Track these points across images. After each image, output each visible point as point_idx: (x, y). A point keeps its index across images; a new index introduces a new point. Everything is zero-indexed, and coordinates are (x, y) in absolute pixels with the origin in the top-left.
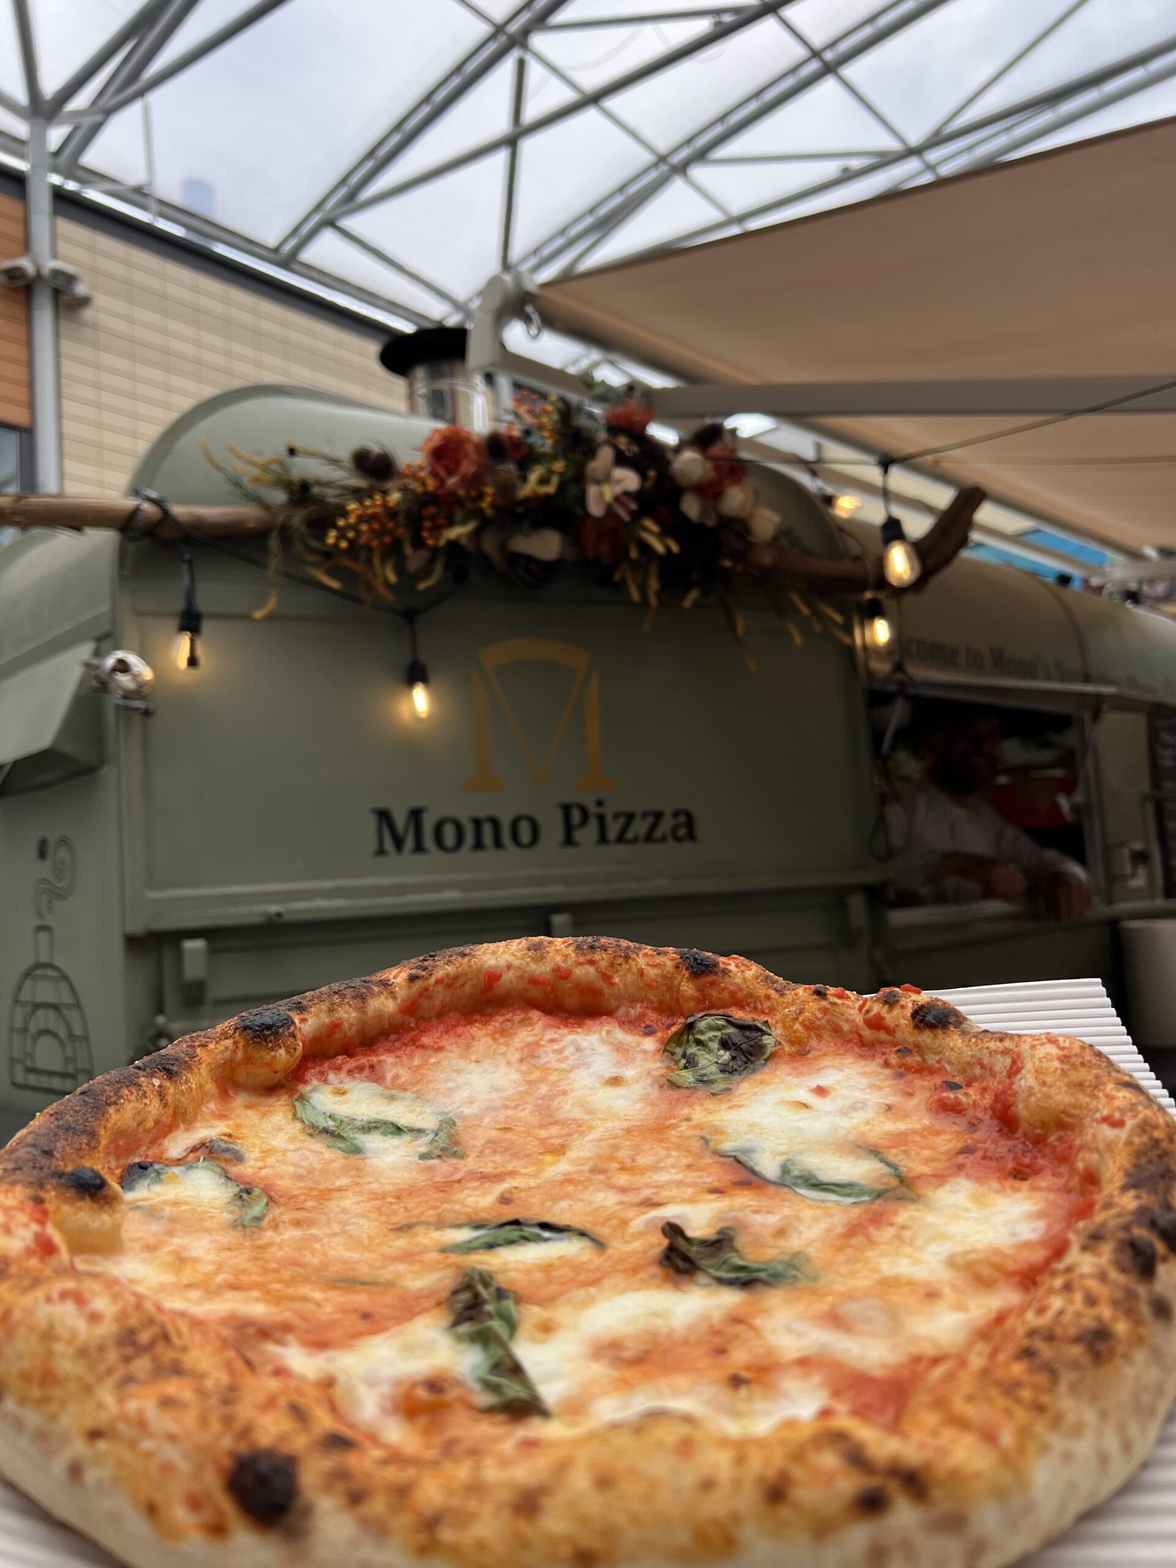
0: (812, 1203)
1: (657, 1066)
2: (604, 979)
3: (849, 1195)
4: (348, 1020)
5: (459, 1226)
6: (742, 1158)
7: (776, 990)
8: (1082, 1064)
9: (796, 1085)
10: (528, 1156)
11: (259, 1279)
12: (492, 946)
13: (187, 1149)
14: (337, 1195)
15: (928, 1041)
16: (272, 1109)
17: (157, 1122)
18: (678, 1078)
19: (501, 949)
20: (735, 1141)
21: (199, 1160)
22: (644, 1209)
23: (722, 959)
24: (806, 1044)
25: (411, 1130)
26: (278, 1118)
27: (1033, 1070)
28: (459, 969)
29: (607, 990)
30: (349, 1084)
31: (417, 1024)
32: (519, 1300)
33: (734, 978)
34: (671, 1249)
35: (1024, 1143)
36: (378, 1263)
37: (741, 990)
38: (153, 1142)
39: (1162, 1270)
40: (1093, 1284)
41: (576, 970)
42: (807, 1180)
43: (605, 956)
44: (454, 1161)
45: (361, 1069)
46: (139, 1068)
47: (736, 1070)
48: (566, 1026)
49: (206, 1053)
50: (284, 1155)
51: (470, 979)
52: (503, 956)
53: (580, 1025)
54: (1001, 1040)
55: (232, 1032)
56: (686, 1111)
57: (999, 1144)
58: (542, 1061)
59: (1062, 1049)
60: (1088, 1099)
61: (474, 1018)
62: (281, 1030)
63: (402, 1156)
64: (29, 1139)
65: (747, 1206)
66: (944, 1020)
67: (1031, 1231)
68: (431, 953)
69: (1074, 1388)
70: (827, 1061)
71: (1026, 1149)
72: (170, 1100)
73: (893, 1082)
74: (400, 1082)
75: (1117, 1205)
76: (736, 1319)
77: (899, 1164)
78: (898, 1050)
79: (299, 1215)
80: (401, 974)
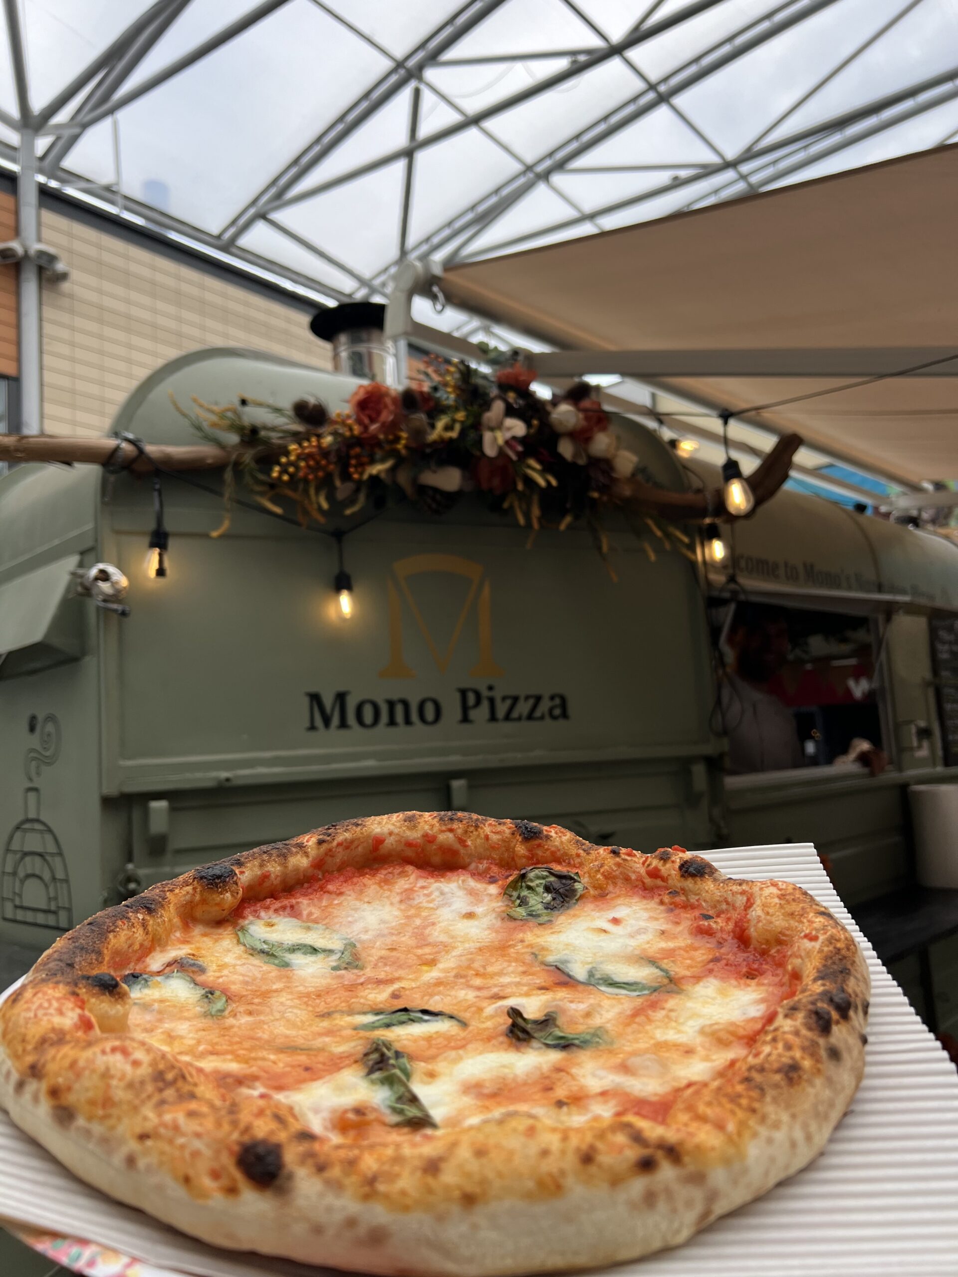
0: (609, 996)
1: (499, 905)
2: (460, 843)
3: (635, 990)
4: (274, 873)
5: (365, 1013)
6: (561, 966)
7: (585, 851)
8: (794, 900)
9: (598, 918)
10: (410, 967)
11: (229, 1048)
12: (378, 818)
13: (164, 964)
14: (275, 994)
15: (691, 885)
16: (221, 936)
17: (141, 945)
18: (514, 913)
19: (385, 821)
20: (556, 955)
21: (174, 972)
22: (494, 1001)
23: (545, 828)
24: (605, 889)
25: (324, 951)
26: (227, 943)
27: (761, 905)
28: (354, 835)
29: (462, 851)
30: (276, 919)
31: (323, 876)
32: (411, 1058)
33: (554, 842)
34: (514, 1025)
35: (754, 954)
36: (310, 1037)
37: (559, 850)
38: (139, 959)
39: (835, 1029)
40: (790, 1037)
41: (440, 836)
42: (606, 981)
43: (461, 826)
44: (356, 971)
45: (284, 908)
46: (127, 906)
47: (555, 907)
48: (433, 877)
49: (173, 896)
50: (234, 968)
51: (362, 842)
52: (386, 826)
53: (443, 876)
54: (740, 885)
55: (191, 881)
56: (521, 935)
57: (737, 956)
58: (416, 902)
59: (780, 890)
60: (796, 924)
61: (365, 871)
62: (228, 879)
63: (319, 968)
64: (56, 956)
65: (565, 998)
66: (702, 871)
67: (757, 1011)
68: (333, 824)
69: (775, 1100)
70: (620, 901)
71: (755, 959)
72: (150, 930)
73: (666, 915)
74: (313, 917)
75: (810, 990)
76: (559, 1070)
77: (669, 969)
78: (670, 893)
79: (250, 1007)
80: (312, 839)
